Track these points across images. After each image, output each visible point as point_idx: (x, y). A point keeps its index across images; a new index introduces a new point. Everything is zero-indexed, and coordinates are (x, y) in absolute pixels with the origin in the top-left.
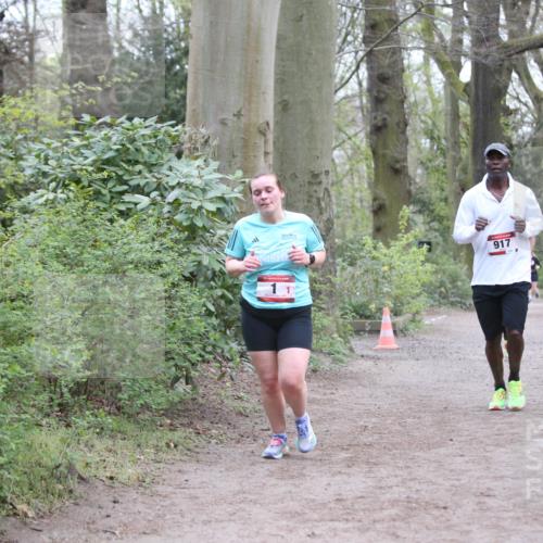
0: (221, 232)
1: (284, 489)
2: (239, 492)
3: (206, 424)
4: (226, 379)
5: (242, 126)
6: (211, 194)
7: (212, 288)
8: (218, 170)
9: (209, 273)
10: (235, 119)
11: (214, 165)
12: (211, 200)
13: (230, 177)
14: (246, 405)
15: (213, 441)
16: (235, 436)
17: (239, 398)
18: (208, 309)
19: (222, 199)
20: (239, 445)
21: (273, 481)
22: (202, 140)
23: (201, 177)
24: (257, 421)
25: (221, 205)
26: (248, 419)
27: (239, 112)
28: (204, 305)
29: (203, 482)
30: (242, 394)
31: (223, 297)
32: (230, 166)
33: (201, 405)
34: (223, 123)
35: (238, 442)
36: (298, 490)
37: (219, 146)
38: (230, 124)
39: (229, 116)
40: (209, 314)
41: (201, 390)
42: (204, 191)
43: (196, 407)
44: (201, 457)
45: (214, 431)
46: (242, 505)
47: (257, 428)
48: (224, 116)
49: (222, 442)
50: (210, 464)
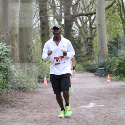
0: (7, 59)
1: (22, 119)
2: (12, 119)
3: (4, 104)
4: (9, 93)
5: (11, 35)
6: (4, 51)
7: (5, 72)
8: (6, 45)
9: (4, 69)
10: (10, 33)
11: (5, 44)
12: (4, 52)
13: (8, 47)
14: (13, 99)
15: (6, 108)
16: (11, 106)
17: (12, 98)
18: (4, 77)
19: (7, 52)
20: (12, 108)
21: (19, 117)
22: (2, 38)
23: (2, 47)
24: (16, 103)
25: (6, 53)
26: (13, 103)
27: (11, 31)
28: (3, 77)
29: (4, 117)
30: (12, 97)
31: (7, 74)
32: (9, 44)
33: (3, 99)
34: (7, 34)
35: (11, 108)
36: (25, 119)
37: (6, 40)
38: (9, 34)
39: (8, 32)
40: (4, 78)
41: (3, 96)
42: (2, 50)
43: (2, 100)
44: (3, 111)
45: (6, 106)
46: (12, 122)
47: (16, 104)
48: (7, 33)
49: (8, 108)
50: (5, 113)
